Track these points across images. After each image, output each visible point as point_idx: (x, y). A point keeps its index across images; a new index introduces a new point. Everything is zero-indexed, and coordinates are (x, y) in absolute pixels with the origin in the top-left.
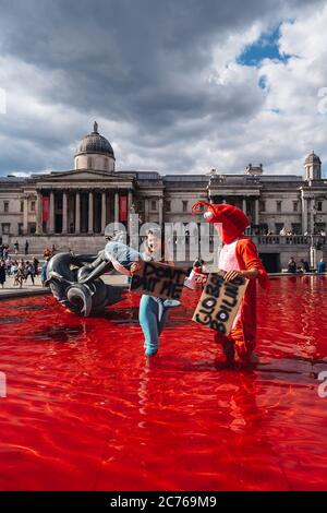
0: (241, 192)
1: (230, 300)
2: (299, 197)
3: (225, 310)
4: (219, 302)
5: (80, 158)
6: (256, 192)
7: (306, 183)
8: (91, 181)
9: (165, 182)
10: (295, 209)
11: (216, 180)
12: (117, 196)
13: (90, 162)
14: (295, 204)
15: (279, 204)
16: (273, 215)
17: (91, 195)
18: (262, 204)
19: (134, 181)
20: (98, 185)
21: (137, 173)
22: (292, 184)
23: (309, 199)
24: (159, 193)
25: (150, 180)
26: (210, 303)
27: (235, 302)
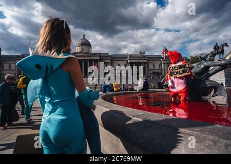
0: (140, 61)
1: (181, 72)
2: (161, 63)
3: (177, 73)
4: (178, 70)
5: (78, 48)
6: (146, 61)
7: (163, 58)
8: (83, 56)
9: (111, 57)
10: (160, 67)
11: (131, 56)
12: (93, 62)
13: (82, 49)
14: (160, 65)
15: (154, 66)
16: (152, 70)
17: (83, 62)
18: (148, 66)
19: (100, 57)
20: (86, 58)
21: (100, 53)
22: (158, 58)
23: (164, 64)
24: (109, 61)
25: (106, 56)
26: (176, 68)
27: (181, 74)
